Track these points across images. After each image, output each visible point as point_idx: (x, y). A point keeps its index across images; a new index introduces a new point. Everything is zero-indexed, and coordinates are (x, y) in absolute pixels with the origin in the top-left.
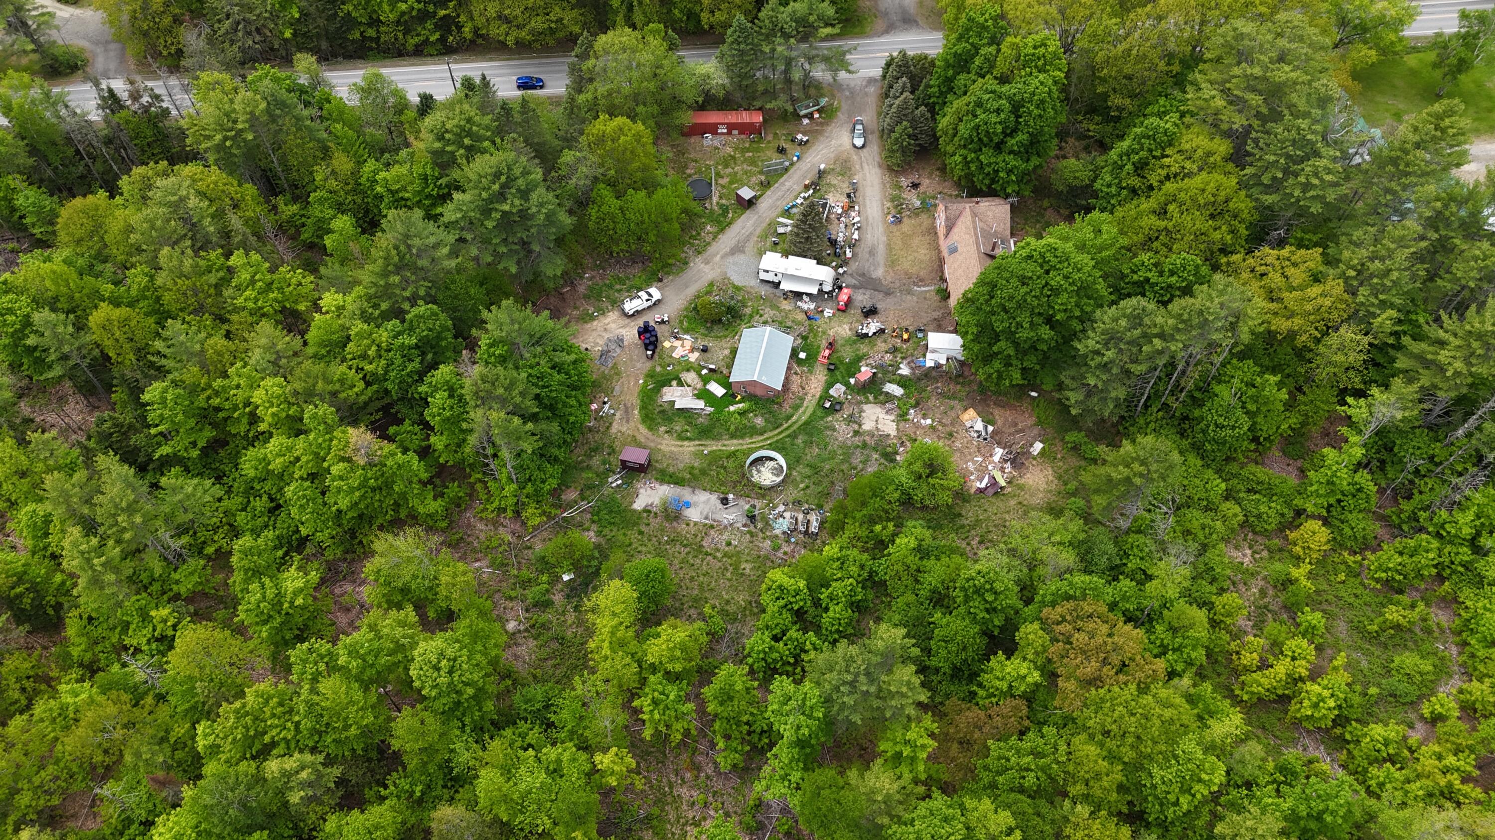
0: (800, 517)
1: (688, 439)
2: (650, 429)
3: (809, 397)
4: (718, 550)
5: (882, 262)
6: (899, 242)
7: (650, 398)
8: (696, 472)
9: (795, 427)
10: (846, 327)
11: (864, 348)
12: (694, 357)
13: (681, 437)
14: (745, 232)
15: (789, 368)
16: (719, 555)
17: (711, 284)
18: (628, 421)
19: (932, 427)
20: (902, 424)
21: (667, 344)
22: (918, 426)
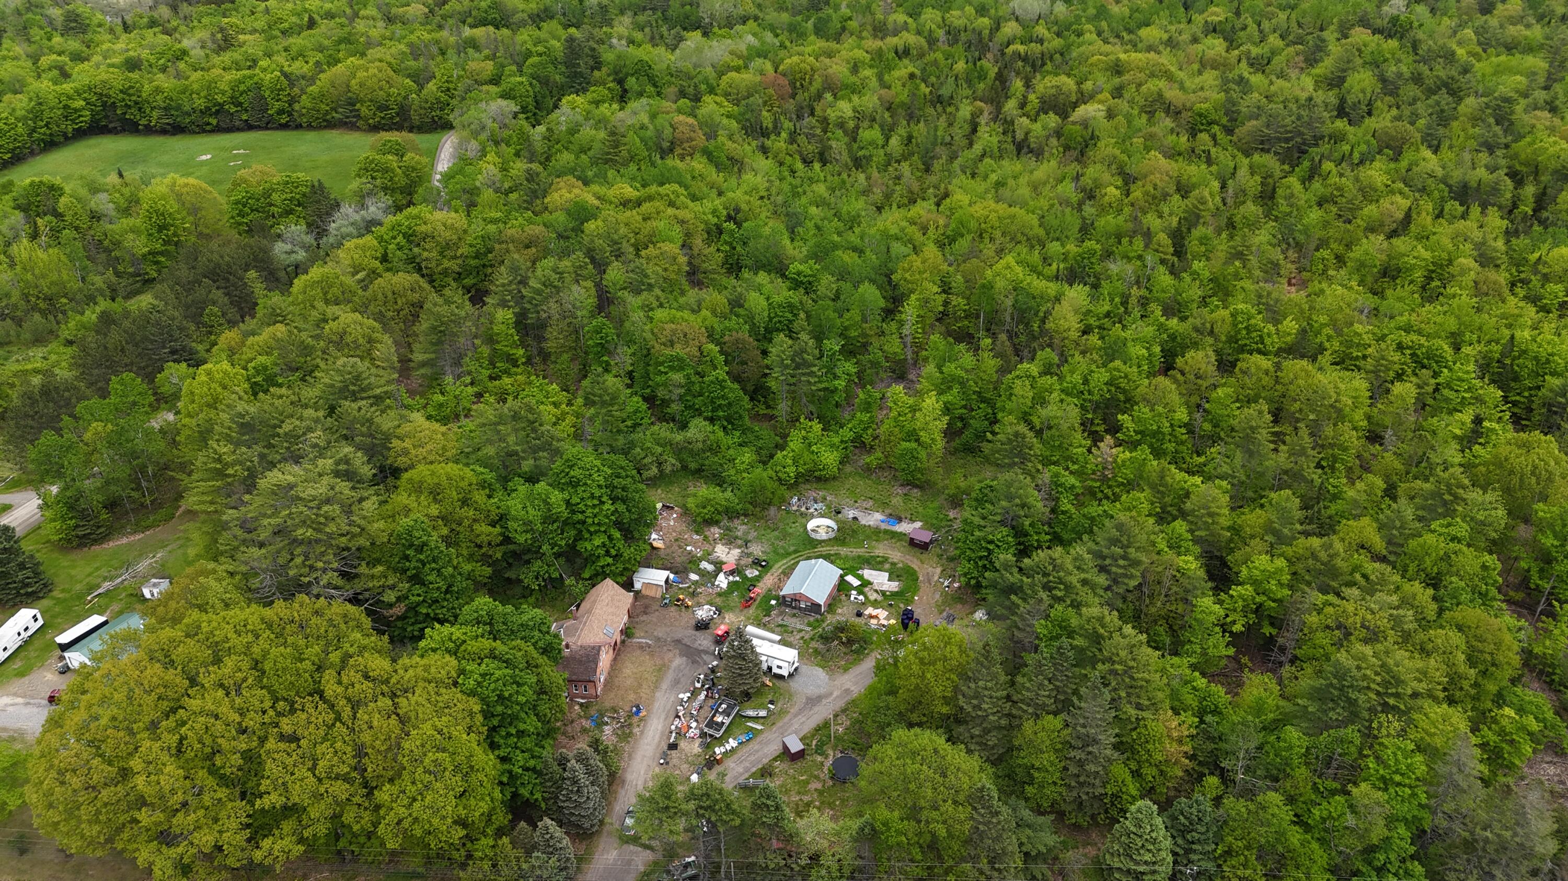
0: (802, 508)
1: (880, 556)
2: (909, 566)
4: (864, 500)
5: (671, 671)
6: (645, 687)
7: (909, 586)
8: (875, 538)
9: (793, 556)
11: (718, 600)
12: (869, 610)
13: (886, 557)
14: (801, 719)
16: (863, 498)
17: (846, 670)
18: (928, 573)
19: (687, 546)
20: (710, 549)
22: (697, 547)
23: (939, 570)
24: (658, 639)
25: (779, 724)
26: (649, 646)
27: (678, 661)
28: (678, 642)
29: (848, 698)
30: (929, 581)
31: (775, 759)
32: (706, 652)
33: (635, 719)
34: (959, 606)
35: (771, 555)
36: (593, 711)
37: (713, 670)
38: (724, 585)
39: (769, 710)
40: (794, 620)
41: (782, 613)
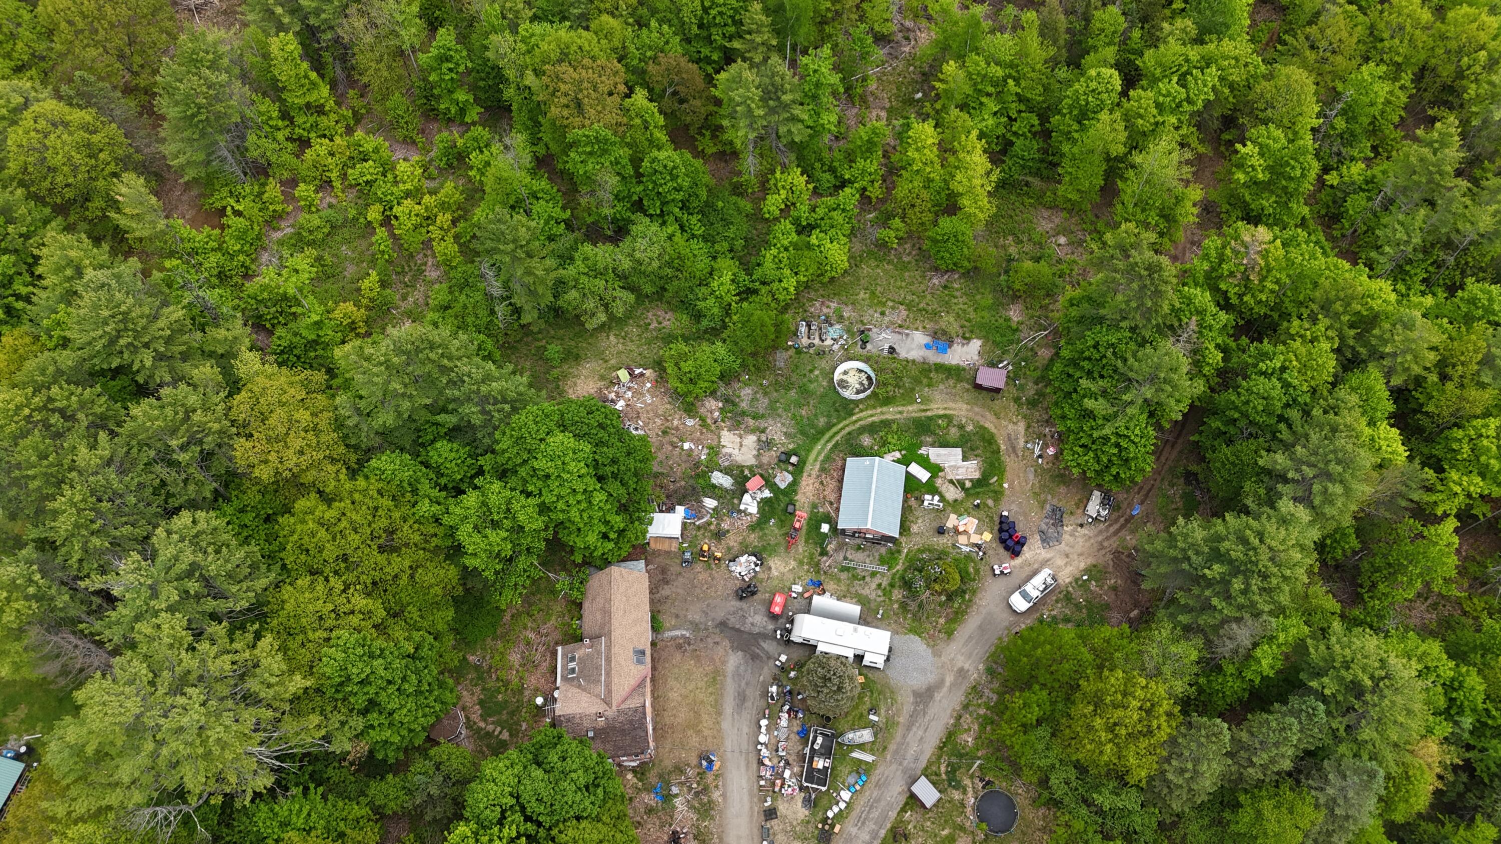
0: (817, 341)
1: (940, 417)
2: (982, 428)
3: (815, 473)
4: (893, 308)
5: (729, 680)
6: (705, 717)
7: (992, 465)
8: (925, 381)
9: (827, 436)
10: (775, 573)
11: (753, 539)
12: (952, 521)
13: (949, 418)
14: (917, 732)
15: (838, 509)
16: (890, 304)
17: (950, 634)
18: (1009, 435)
19: (683, 441)
20: (715, 443)
21: (987, 536)
22: (697, 442)
23: (1021, 427)
24: (695, 627)
25: (892, 747)
26: (688, 641)
27: (734, 660)
28: (723, 625)
29: (966, 686)
30: (1014, 449)
31: (903, 810)
32: (764, 636)
33: (710, 777)
34: (1062, 489)
35: (800, 439)
36: (652, 777)
37: (783, 669)
38: (753, 509)
39: (872, 725)
40: (860, 556)
41: (840, 547)
